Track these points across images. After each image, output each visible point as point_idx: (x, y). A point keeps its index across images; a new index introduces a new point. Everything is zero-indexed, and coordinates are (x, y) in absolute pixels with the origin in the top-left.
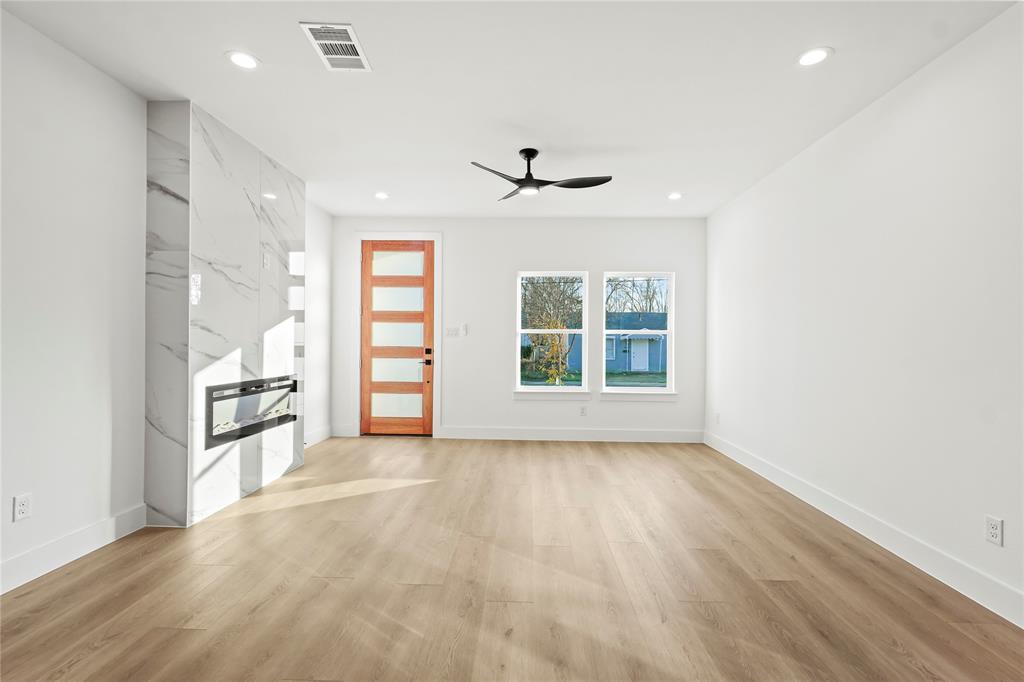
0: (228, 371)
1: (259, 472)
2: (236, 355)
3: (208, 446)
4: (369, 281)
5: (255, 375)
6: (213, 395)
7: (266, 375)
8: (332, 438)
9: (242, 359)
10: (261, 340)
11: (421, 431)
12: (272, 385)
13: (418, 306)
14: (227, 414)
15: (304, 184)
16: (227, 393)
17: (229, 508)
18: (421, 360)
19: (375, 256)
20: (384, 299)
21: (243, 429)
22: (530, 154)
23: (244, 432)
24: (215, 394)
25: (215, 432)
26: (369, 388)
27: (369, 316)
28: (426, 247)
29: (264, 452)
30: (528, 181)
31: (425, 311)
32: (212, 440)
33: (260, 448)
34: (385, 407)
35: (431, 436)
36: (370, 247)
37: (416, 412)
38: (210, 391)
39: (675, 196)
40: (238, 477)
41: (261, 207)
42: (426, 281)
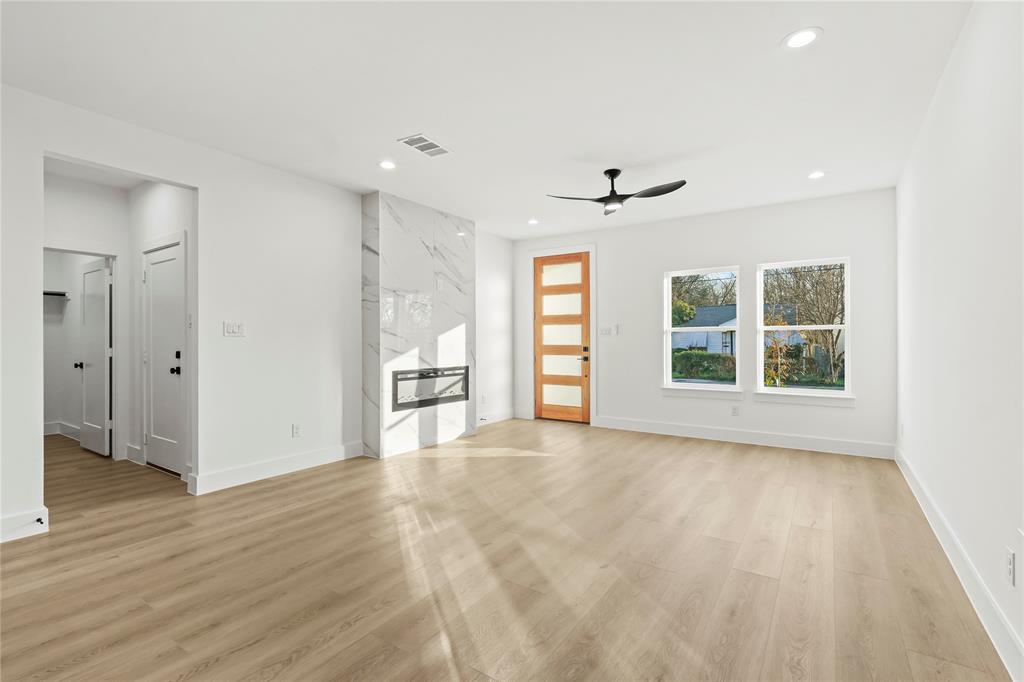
0: (410, 362)
1: (435, 432)
2: (416, 351)
3: (394, 410)
4: (540, 291)
5: (429, 364)
6: (397, 377)
7: (440, 365)
8: (514, 418)
9: (420, 354)
10: (436, 341)
11: (580, 420)
12: (446, 373)
13: (577, 310)
14: (409, 390)
15: (474, 224)
16: (409, 376)
17: (413, 452)
18: (580, 357)
19: (544, 271)
20: (552, 305)
21: (420, 401)
22: (613, 173)
23: (422, 403)
24: (399, 377)
25: (399, 402)
26: (540, 380)
27: (540, 320)
28: (581, 258)
29: (439, 420)
30: (614, 197)
31: (582, 314)
32: (397, 406)
33: (435, 416)
34: (553, 395)
35: (589, 423)
36: (540, 263)
37: (577, 402)
38: (395, 375)
39: (817, 175)
40: (417, 433)
41: (435, 248)
42: (583, 288)
